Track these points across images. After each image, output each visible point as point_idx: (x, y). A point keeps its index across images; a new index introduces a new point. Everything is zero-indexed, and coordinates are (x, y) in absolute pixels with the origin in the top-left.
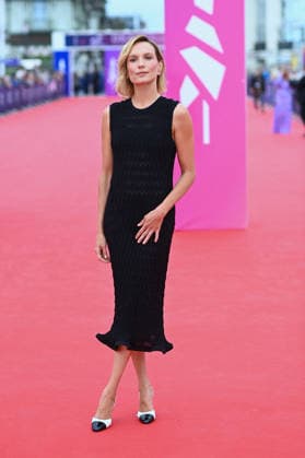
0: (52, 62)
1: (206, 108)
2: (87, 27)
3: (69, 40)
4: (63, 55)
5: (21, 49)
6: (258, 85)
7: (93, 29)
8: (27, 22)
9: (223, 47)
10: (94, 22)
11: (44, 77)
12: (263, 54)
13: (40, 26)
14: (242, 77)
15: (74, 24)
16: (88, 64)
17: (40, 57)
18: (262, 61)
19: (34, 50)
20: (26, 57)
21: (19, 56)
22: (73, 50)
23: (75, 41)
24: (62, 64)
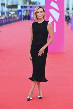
0: (18, 12)
1: (55, 23)
2: (26, 4)
3: (22, 7)
4: (20, 11)
5: (10, 9)
6: (68, 18)
7: (28, 4)
8: (12, 3)
9: (59, 9)
10: (28, 3)
11: (16, 16)
12: (68, 11)
13: (15, 4)
14: (64, 16)
15: (23, 3)
16: (26, 13)
17: (15, 11)
18: (68, 13)
19: (13, 9)
20: (11, 11)
21: (10, 11)
22: (23, 9)
23: (23, 7)
24: (20, 13)
